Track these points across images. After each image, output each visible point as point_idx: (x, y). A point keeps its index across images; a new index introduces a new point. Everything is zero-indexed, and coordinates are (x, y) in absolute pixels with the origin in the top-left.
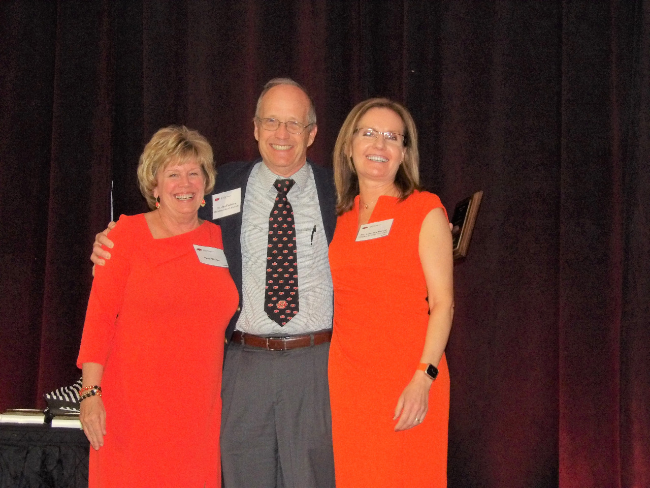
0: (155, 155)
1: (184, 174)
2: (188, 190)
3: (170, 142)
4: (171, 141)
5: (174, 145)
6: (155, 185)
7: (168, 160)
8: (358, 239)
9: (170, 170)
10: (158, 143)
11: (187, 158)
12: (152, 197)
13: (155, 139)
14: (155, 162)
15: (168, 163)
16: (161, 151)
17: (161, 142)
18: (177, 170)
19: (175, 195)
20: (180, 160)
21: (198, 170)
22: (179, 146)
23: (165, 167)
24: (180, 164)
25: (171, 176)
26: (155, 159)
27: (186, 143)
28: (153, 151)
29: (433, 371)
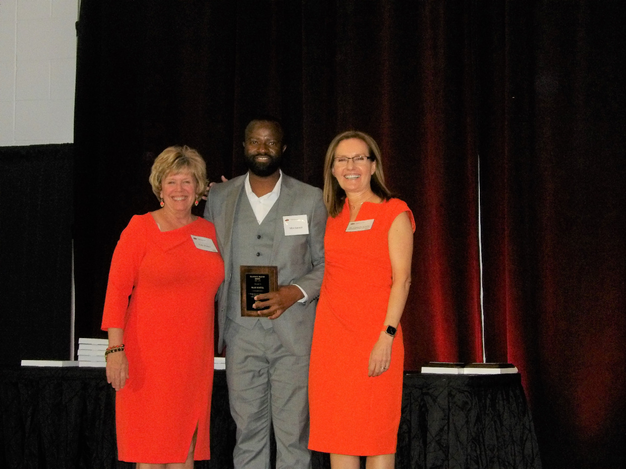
1: (179, 182)
2: (181, 194)
3: (171, 158)
4: (171, 156)
5: (173, 160)
6: (160, 189)
7: (168, 171)
8: (347, 230)
9: (169, 179)
11: (181, 170)
13: (161, 156)
14: (160, 173)
15: (168, 173)
16: (164, 165)
17: (165, 157)
18: (174, 180)
19: (172, 197)
20: (176, 171)
21: (190, 179)
22: (176, 161)
23: (166, 176)
25: (170, 183)
26: (160, 170)
27: (182, 159)
28: (159, 164)
29: (391, 330)
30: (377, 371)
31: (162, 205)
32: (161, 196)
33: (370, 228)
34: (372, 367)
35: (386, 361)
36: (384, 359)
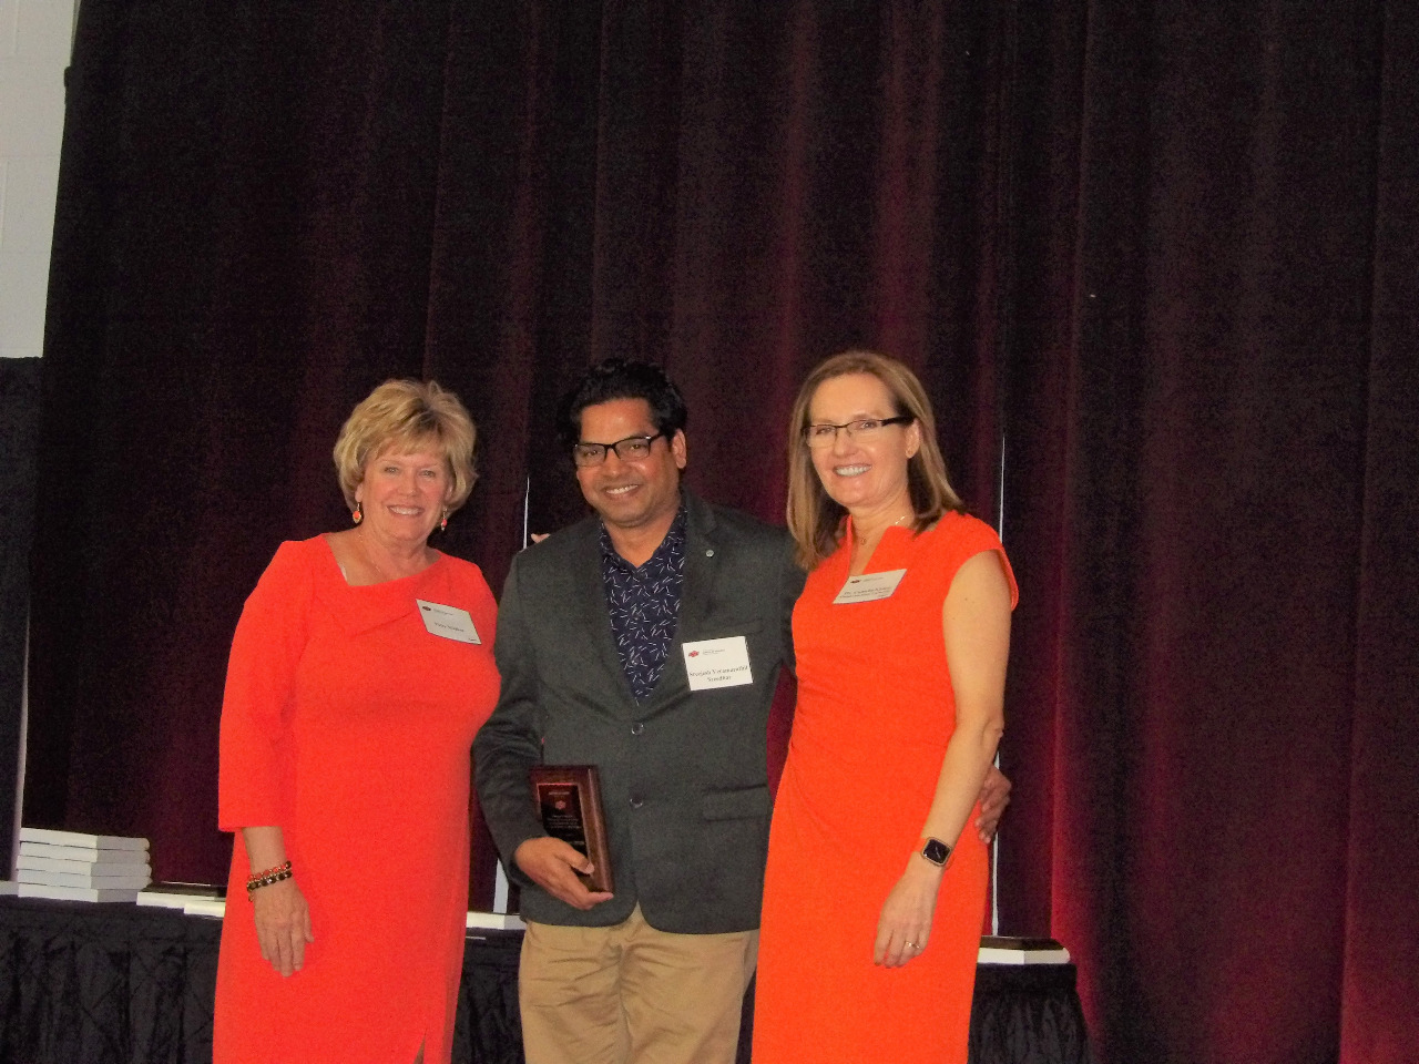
0: (367, 427)
1: (410, 471)
2: (412, 502)
3: (398, 411)
4: (400, 407)
5: (403, 416)
6: (360, 479)
7: (387, 441)
8: (839, 600)
9: (388, 459)
10: (376, 407)
11: (419, 445)
12: (353, 499)
13: (375, 398)
14: (366, 441)
15: (388, 446)
16: (379, 424)
17: (383, 406)
18: (398, 463)
19: (389, 507)
20: (409, 446)
21: (437, 466)
22: (412, 419)
23: (381, 453)
24: (409, 453)
25: (387, 470)
26: (366, 435)
27: (425, 417)
28: (365, 420)
29: (936, 851)
30: (894, 950)
31: (357, 517)
32: (358, 497)
33: (889, 595)
34: (882, 941)
35: (920, 927)
36: (914, 921)
